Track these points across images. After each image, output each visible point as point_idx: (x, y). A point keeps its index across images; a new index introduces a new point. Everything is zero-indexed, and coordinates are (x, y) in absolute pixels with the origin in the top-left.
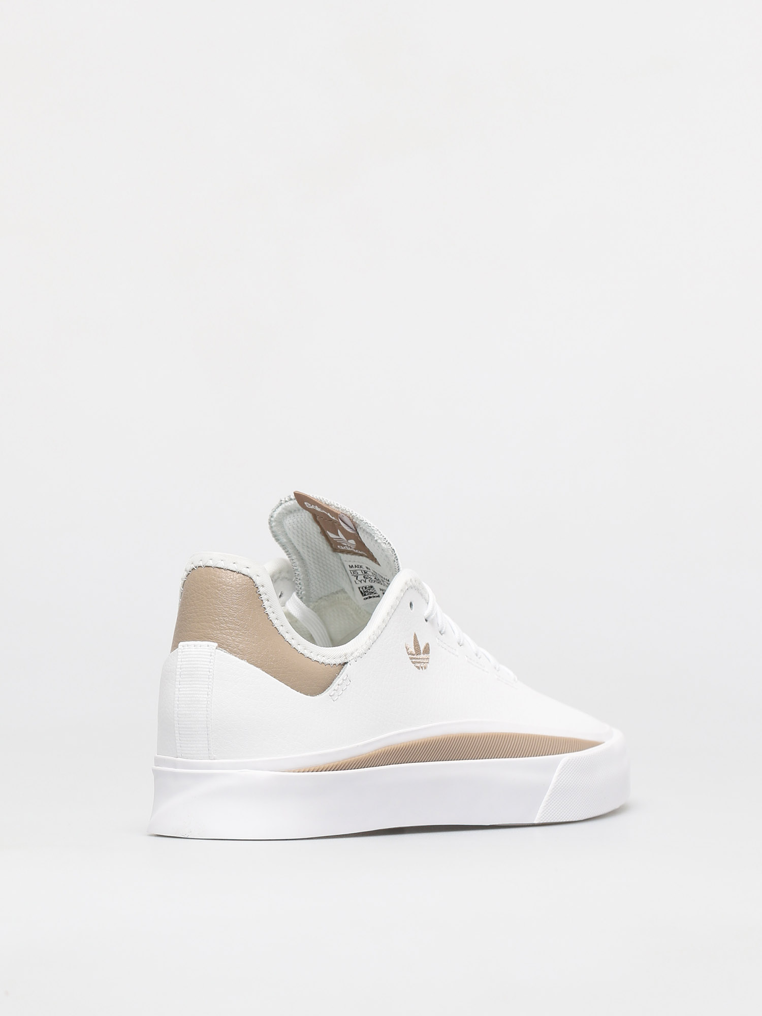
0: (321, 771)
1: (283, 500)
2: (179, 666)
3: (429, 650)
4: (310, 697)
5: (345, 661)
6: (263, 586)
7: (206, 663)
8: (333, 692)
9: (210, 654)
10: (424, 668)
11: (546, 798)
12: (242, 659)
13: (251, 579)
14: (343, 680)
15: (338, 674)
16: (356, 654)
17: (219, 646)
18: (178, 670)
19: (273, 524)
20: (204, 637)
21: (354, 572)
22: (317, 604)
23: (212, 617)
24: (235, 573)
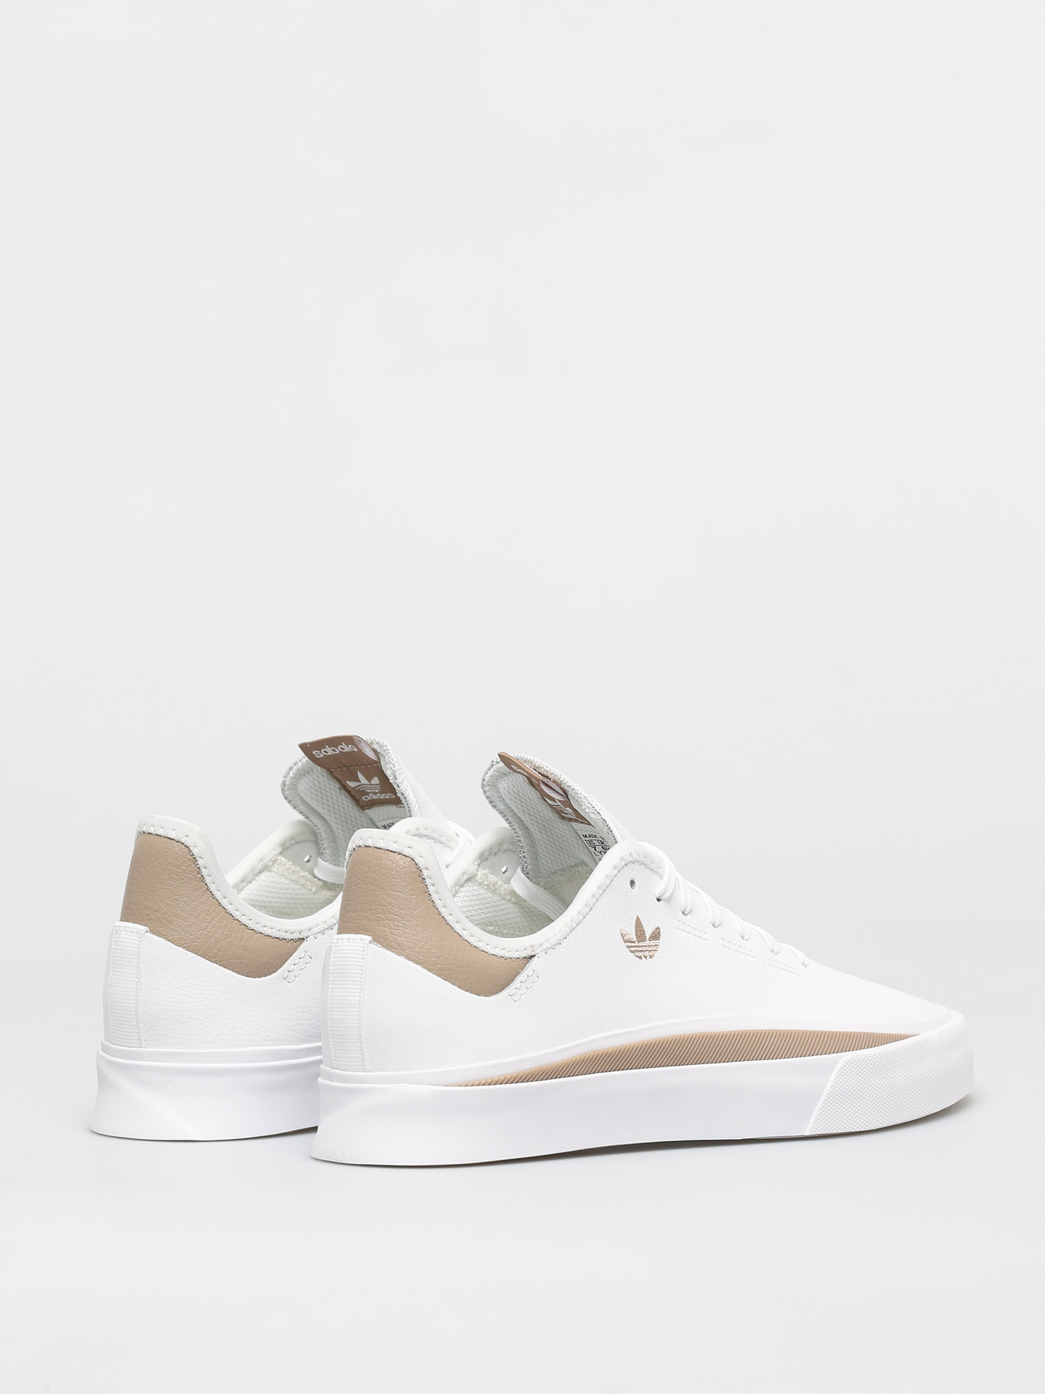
0: (495, 1084)
1: (495, 760)
2: (332, 963)
3: (660, 935)
4: (484, 997)
5: (532, 954)
6: (427, 868)
7: (359, 960)
8: (514, 991)
9: (362, 949)
10: (648, 957)
11: (819, 1105)
12: (399, 955)
13: (413, 860)
14: (528, 976)
15: (522, 970)
16: (547, 945)
17: (375, 940)
18: (330, 967)
19: (486, 789)
20: (360, 929)
21: (590, 842)
22: (549, 879)
23: (368, 906)
24: (395, 854)
